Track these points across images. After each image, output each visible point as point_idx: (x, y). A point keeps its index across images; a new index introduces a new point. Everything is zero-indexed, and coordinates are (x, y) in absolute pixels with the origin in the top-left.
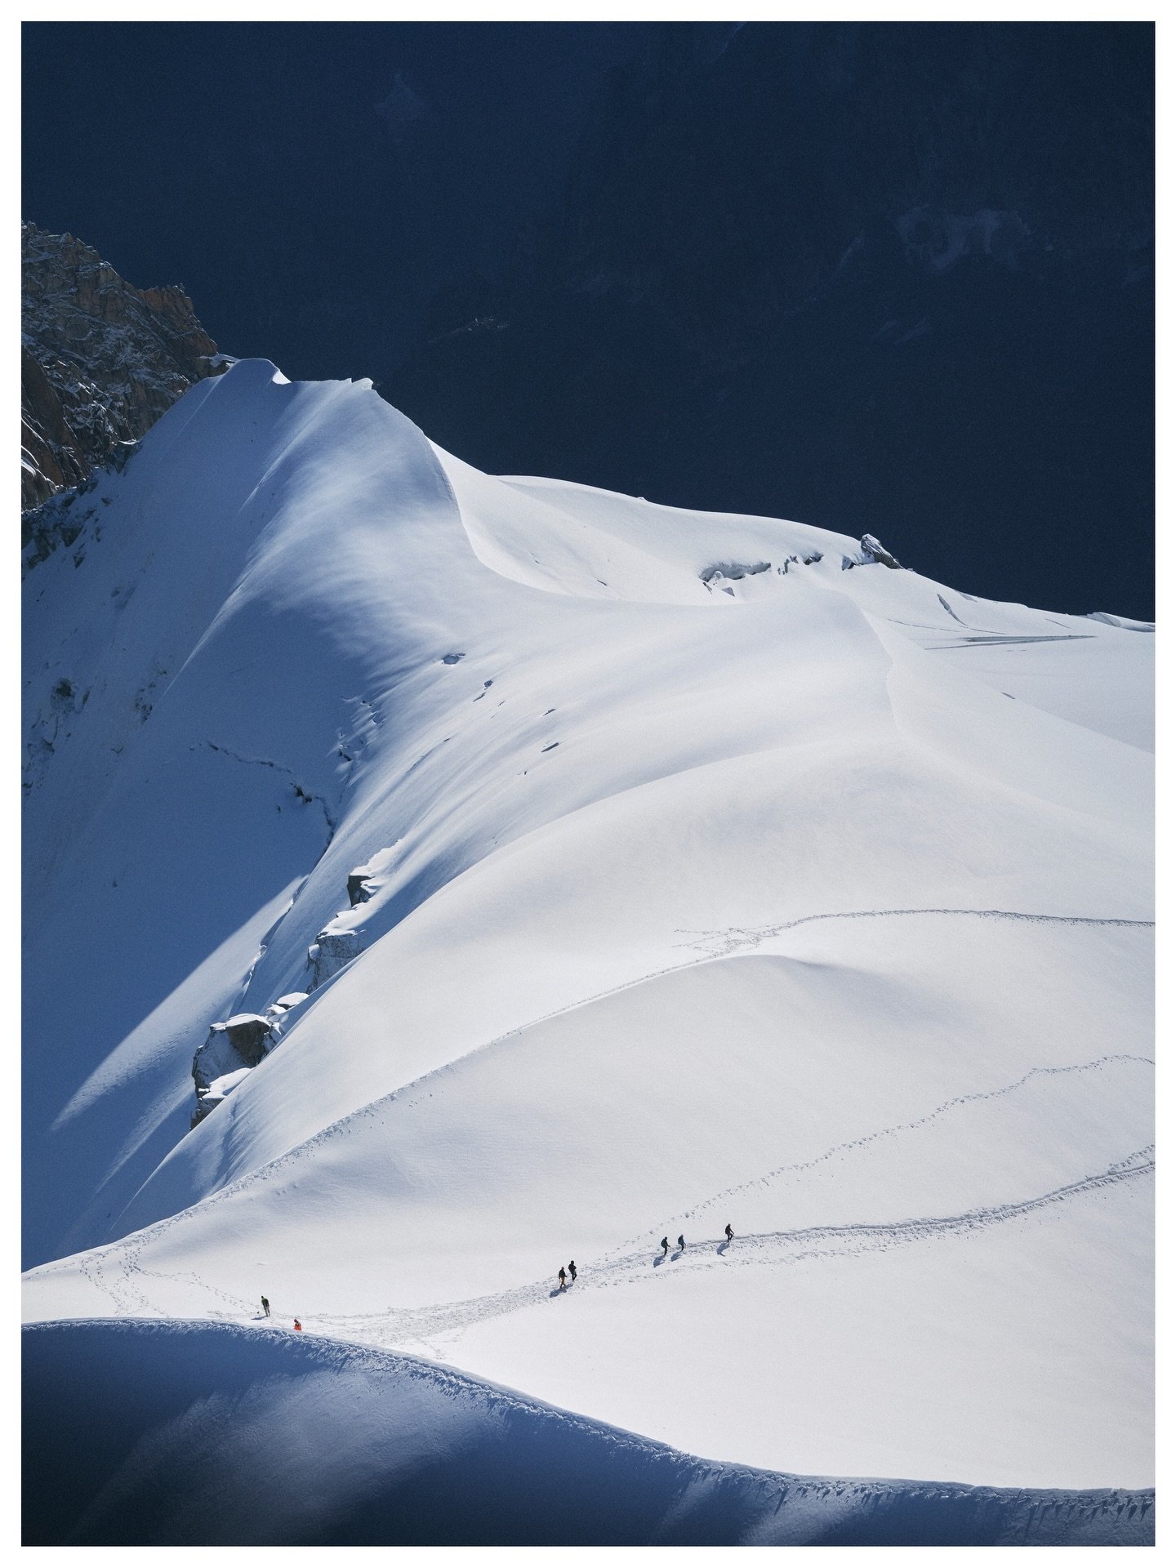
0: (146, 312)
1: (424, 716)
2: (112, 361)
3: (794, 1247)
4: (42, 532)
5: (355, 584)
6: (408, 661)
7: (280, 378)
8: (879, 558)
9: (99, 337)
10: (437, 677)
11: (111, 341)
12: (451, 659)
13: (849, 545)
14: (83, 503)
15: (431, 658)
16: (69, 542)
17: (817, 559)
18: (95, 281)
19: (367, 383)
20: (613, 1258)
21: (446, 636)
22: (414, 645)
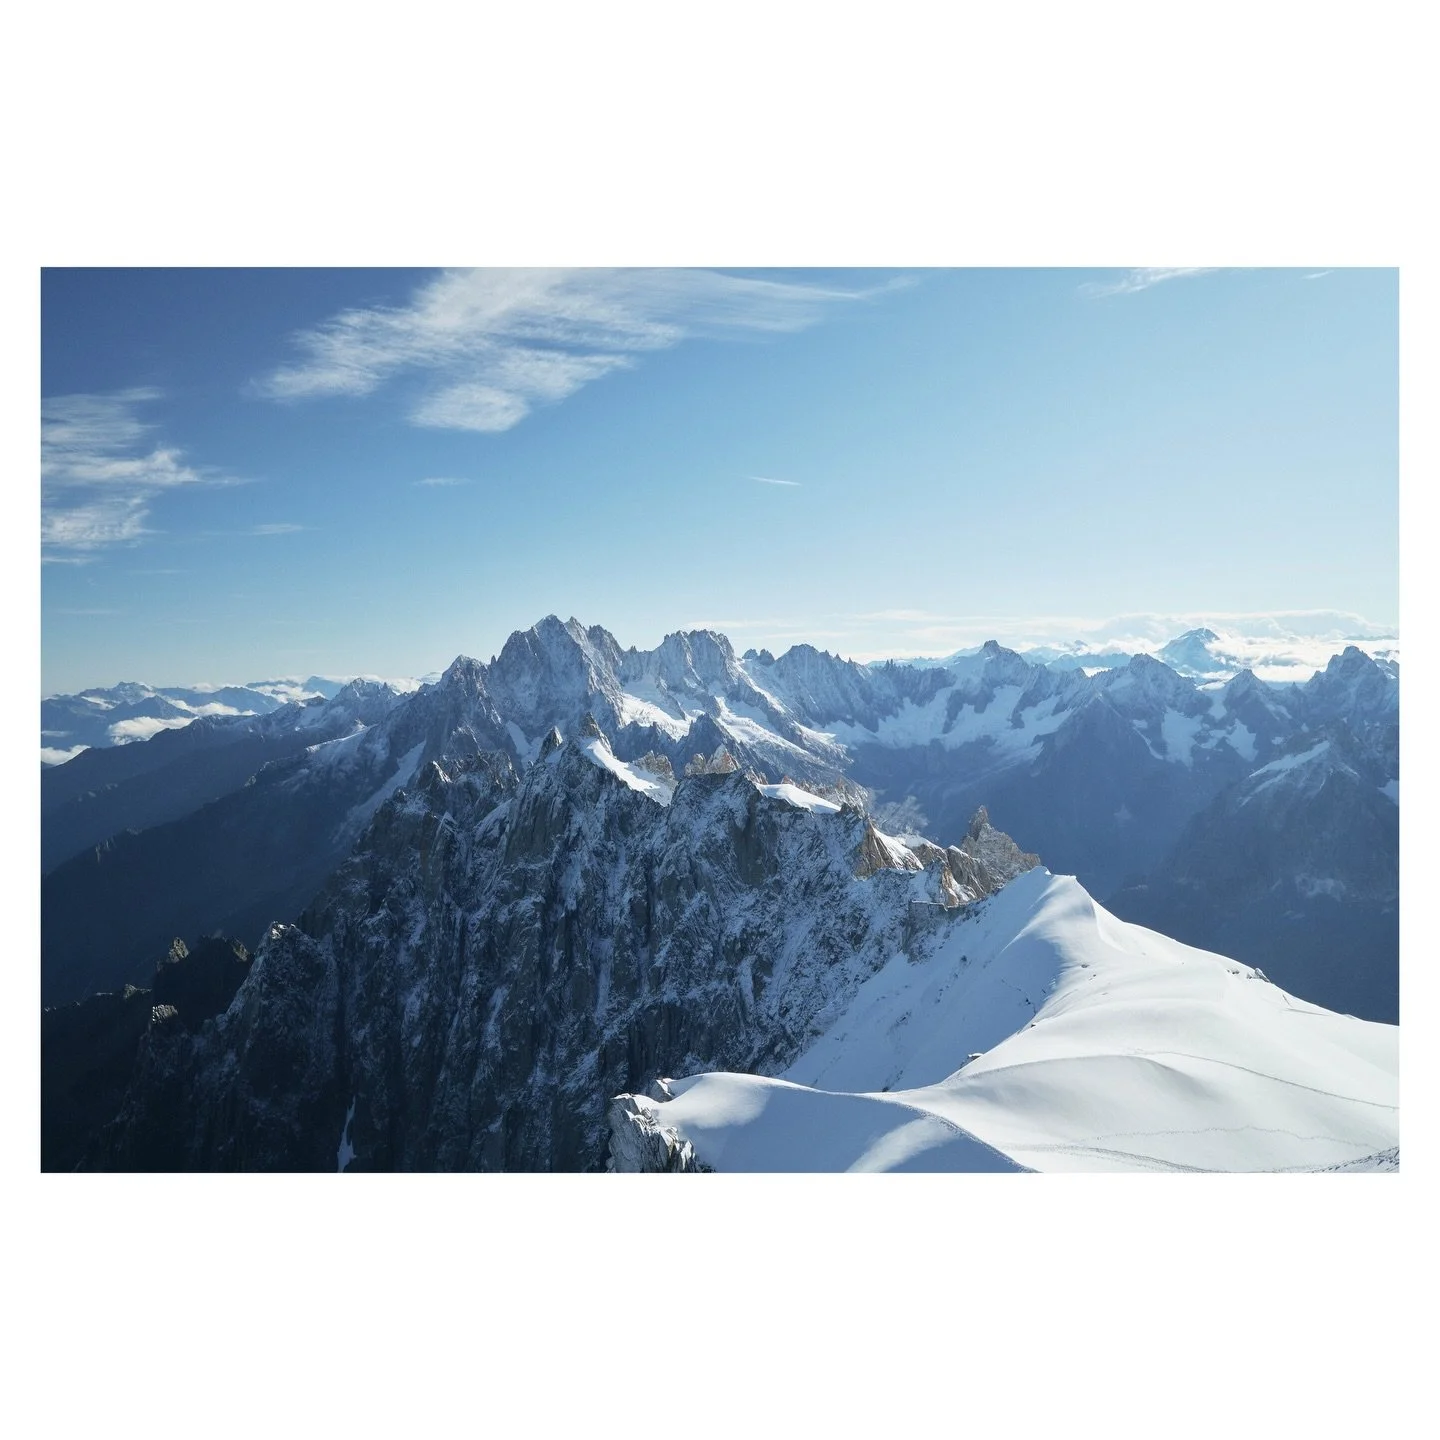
0: (1025, 861)
1: (1073, 982)
2: (1012, 874)
3: (1138, 1162)
4: (969, 911)
5: (1057, 938)
6: (1070, 964)
7: (1048, 873)
8: (1261, 977)
9: (1009, 866)
10: (1079, 971)
11: (1013, 867)
12: (1084, 966)
13: (1251, 971)
14: (982, 905)
15: (1078, 965)
16: (976, 915)
17: (1238, 973)
18: (1010, 849)
19: (1074, 877)
20: (1068, 1145)
21: (1085, 959)
22: (1072, 960)
